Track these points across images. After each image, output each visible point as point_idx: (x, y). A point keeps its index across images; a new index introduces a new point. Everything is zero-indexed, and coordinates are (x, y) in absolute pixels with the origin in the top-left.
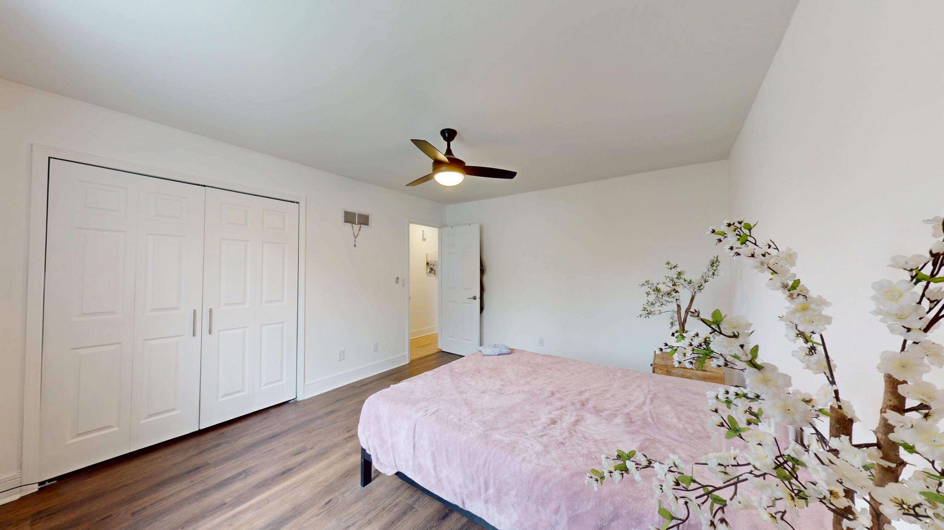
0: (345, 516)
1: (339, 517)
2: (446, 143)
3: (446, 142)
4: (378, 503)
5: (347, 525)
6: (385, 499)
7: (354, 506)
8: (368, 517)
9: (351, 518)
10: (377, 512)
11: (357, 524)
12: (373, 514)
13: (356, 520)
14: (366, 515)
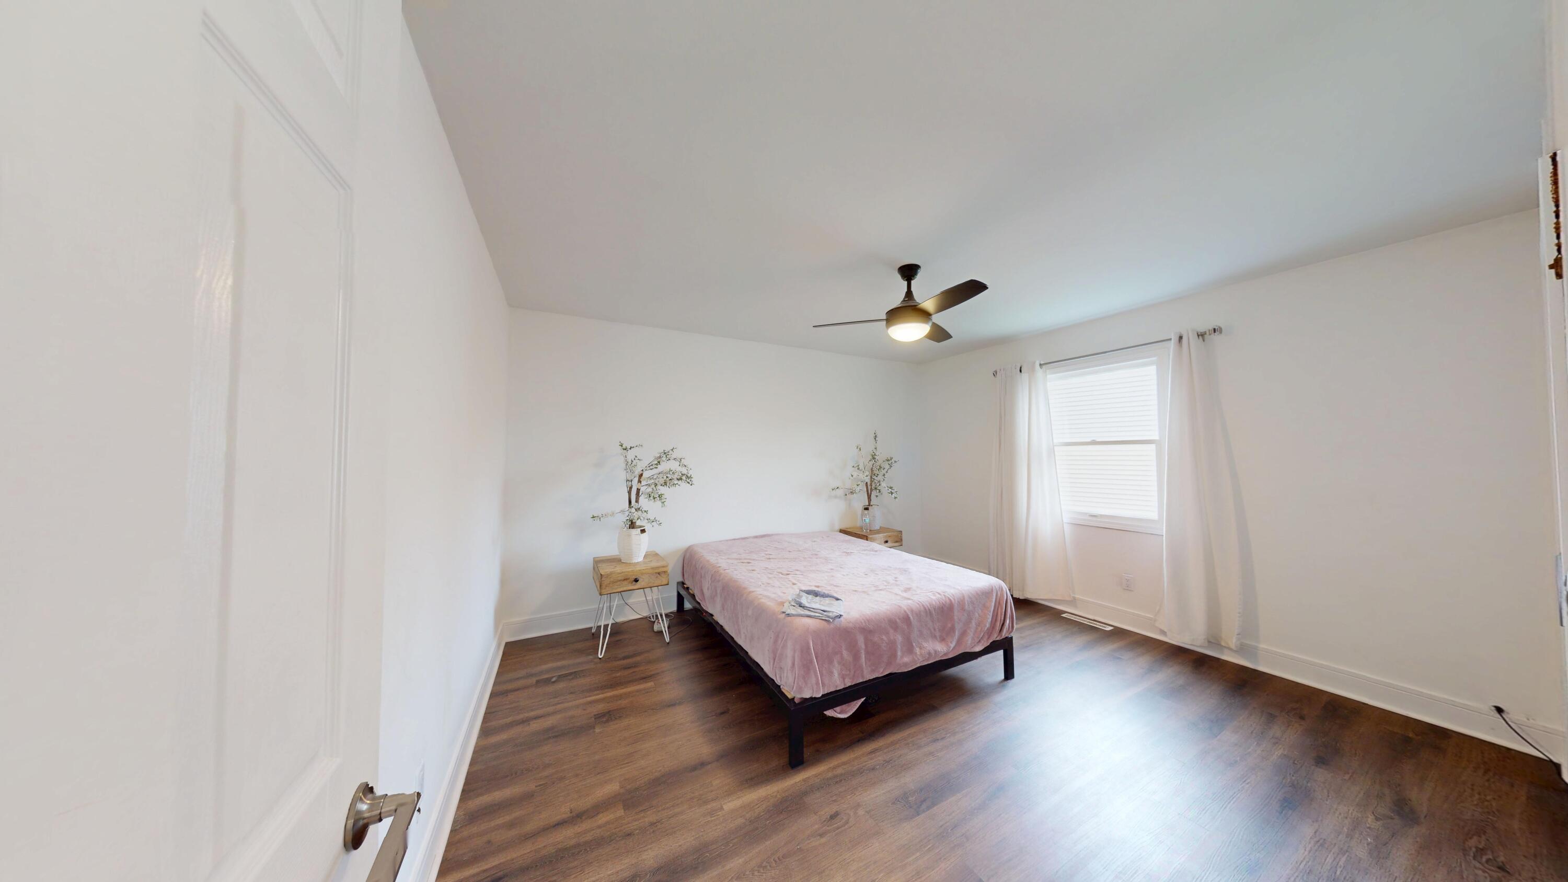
2: (906, 283)
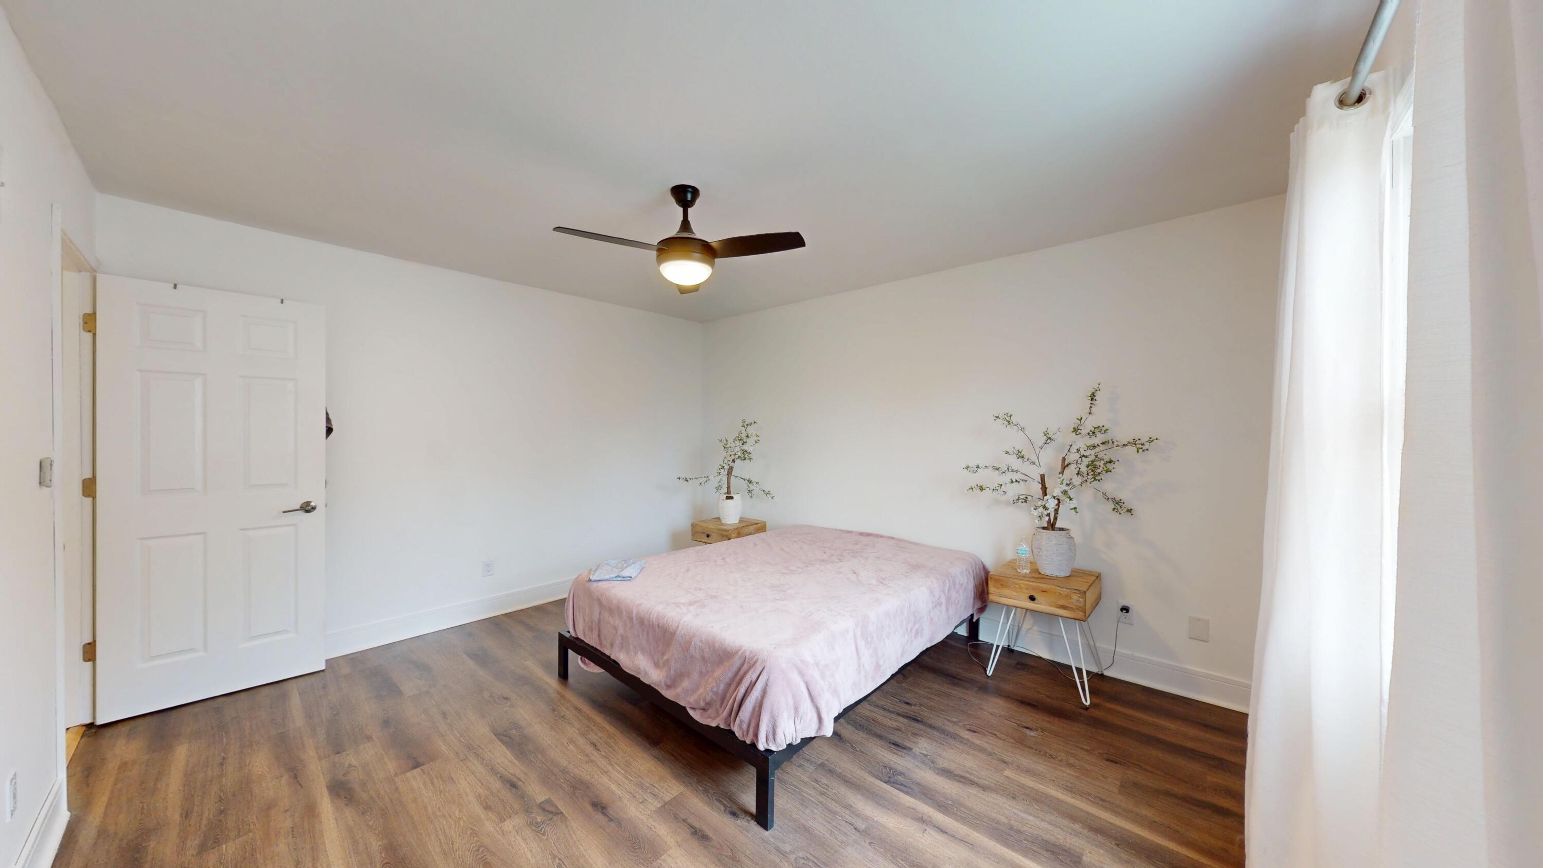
0: (836, 839)
1: (839, 846)
3: (682, 209)
4: (813, 802)
5: (854, 831)
6: (804, 794)
7: (816, 831)
8: (838, 809)
9: (840, 829)
10: (830, 800)
11: (850, 820)
12: (833, 805)
13: (843, 822)
14: (835, 813)
